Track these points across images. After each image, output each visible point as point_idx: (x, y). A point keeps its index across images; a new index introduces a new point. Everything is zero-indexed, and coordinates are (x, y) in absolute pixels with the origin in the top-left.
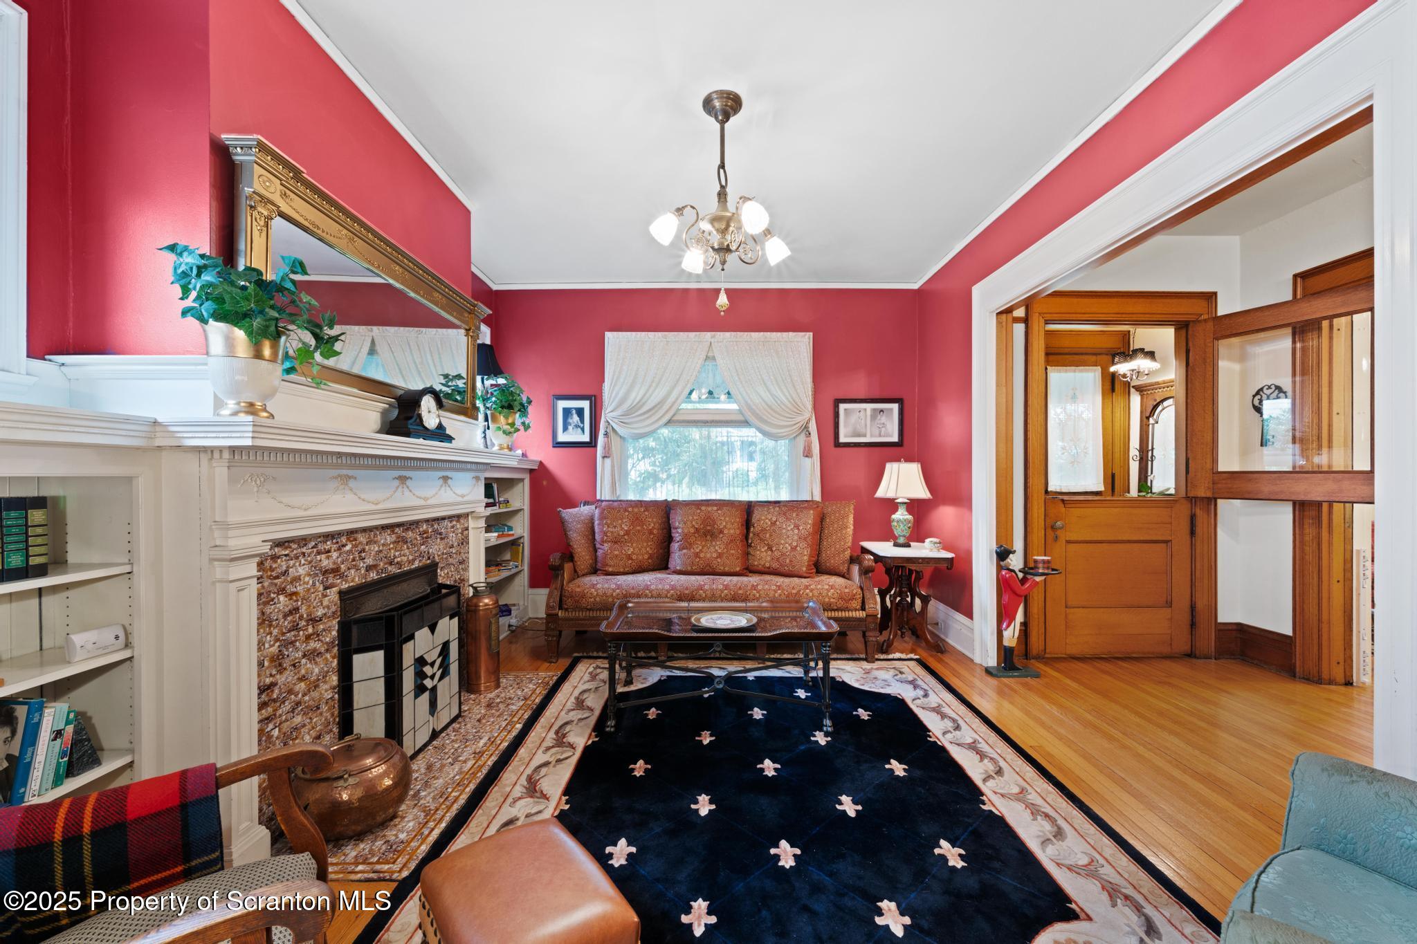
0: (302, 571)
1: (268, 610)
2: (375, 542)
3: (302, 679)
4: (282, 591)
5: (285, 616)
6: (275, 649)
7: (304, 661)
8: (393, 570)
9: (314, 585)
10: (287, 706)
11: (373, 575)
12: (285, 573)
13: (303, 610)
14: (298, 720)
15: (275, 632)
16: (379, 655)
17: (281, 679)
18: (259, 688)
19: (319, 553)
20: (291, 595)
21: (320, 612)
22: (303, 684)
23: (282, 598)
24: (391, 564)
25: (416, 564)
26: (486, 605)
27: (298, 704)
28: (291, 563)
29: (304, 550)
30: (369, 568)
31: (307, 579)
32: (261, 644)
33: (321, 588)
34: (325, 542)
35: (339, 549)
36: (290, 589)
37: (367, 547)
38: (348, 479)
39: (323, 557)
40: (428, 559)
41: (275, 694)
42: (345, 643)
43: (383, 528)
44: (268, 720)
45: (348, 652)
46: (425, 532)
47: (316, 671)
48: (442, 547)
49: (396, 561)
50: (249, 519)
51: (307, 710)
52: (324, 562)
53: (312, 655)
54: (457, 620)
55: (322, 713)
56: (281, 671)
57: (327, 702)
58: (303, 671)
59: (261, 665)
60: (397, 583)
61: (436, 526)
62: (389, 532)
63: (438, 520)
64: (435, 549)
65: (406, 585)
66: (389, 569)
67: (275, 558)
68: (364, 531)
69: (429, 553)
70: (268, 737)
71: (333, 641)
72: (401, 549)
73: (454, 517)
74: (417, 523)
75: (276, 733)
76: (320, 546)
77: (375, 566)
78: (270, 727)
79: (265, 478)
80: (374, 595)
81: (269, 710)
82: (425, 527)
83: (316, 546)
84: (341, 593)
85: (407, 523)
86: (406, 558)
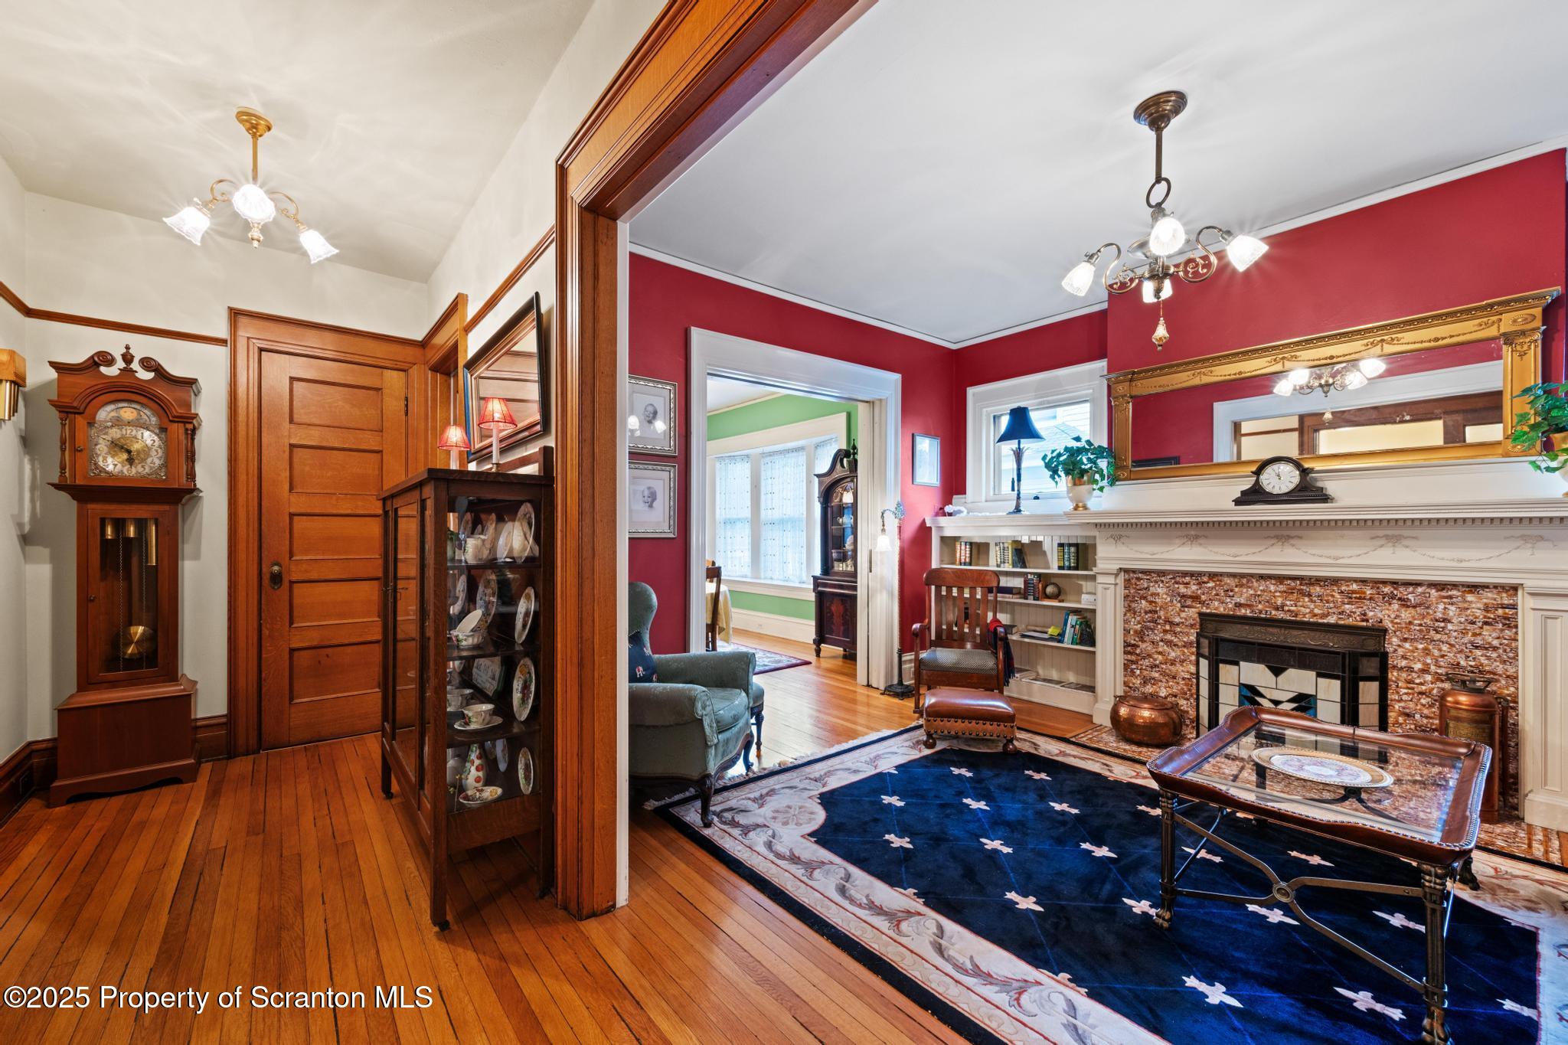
0: (1159, 590)
1: (1133, 605)
2: (1250, 587)
3: (1160, 653)
4: (1145, 598)
5: (1146, 612)
6: (1138, 627)
7: (1161, 644)
8: (1280, 615)
9: (1171, 601)
10: (1146, 662)
12: (1147, 588)
13: (1162, 613)
14: (1156, 675)
15: (1138, 618)
17: (1143, 646)
18: (1125, 642)
19: (1177, 583)
20: (1151, 602)
21: (1177, 620)
22: (1160, 657)
23: (1143, 602)
24: (1277, 609)
25: (1332, 620)
27: (1156, 666)
28: (1152, 584)
29: (1163, 579)
30: (1239, 605)
31: (1165, 596)
32: (1126, 622)
33: (1179, 605)
34: (1185, 577)
35: (1199, 584)
36: (1150, 598)
37: (1237, 590)
38: (1197, 537)
39: (1181, 586)
40: (1363, 620)
41: (1138, 651)
42: (1198, 647)
43: (1262, 577)
44: (1133, 662)
45: (1199, 655)
46: (1354, 592)
47: (1173, 654)
48: (1406, 615)
49: (1286, 608)
50: (1109, 556)
51: (1164, 674)
52: (1183, 590)
53: (1169, 643)
54: (1337, 684)
55: (1178, 683)
56: (1143, 641)
57: (1184, 679)
58: (1160, 649)
59: (1127, 631)
60: (1280, 627)
61: (1387, 589)
62: (1273, 582)
63: (1395, 583)
64: (1384, 614)
65: (1295, 632)
66: (1274, 612)
67: (1139, 579)
68: (1233, 575)
69: (1365, 614)
70: (1132, 671)
71: (1191, 643)
72: (1297, 600)
73: (1454, 586)
74: (1335, 581)
75: (1138, 672)
76: (1178, 579)
77: (1249, 606)
78: (1134, 666)
79: (1121, 537)
80: (1239, 626)
81: (1133, 658)
82: (1355, 587)
83: (1174, 578)
84: (1201, 614)
85: (1310, 578)
86: (1307, 609)
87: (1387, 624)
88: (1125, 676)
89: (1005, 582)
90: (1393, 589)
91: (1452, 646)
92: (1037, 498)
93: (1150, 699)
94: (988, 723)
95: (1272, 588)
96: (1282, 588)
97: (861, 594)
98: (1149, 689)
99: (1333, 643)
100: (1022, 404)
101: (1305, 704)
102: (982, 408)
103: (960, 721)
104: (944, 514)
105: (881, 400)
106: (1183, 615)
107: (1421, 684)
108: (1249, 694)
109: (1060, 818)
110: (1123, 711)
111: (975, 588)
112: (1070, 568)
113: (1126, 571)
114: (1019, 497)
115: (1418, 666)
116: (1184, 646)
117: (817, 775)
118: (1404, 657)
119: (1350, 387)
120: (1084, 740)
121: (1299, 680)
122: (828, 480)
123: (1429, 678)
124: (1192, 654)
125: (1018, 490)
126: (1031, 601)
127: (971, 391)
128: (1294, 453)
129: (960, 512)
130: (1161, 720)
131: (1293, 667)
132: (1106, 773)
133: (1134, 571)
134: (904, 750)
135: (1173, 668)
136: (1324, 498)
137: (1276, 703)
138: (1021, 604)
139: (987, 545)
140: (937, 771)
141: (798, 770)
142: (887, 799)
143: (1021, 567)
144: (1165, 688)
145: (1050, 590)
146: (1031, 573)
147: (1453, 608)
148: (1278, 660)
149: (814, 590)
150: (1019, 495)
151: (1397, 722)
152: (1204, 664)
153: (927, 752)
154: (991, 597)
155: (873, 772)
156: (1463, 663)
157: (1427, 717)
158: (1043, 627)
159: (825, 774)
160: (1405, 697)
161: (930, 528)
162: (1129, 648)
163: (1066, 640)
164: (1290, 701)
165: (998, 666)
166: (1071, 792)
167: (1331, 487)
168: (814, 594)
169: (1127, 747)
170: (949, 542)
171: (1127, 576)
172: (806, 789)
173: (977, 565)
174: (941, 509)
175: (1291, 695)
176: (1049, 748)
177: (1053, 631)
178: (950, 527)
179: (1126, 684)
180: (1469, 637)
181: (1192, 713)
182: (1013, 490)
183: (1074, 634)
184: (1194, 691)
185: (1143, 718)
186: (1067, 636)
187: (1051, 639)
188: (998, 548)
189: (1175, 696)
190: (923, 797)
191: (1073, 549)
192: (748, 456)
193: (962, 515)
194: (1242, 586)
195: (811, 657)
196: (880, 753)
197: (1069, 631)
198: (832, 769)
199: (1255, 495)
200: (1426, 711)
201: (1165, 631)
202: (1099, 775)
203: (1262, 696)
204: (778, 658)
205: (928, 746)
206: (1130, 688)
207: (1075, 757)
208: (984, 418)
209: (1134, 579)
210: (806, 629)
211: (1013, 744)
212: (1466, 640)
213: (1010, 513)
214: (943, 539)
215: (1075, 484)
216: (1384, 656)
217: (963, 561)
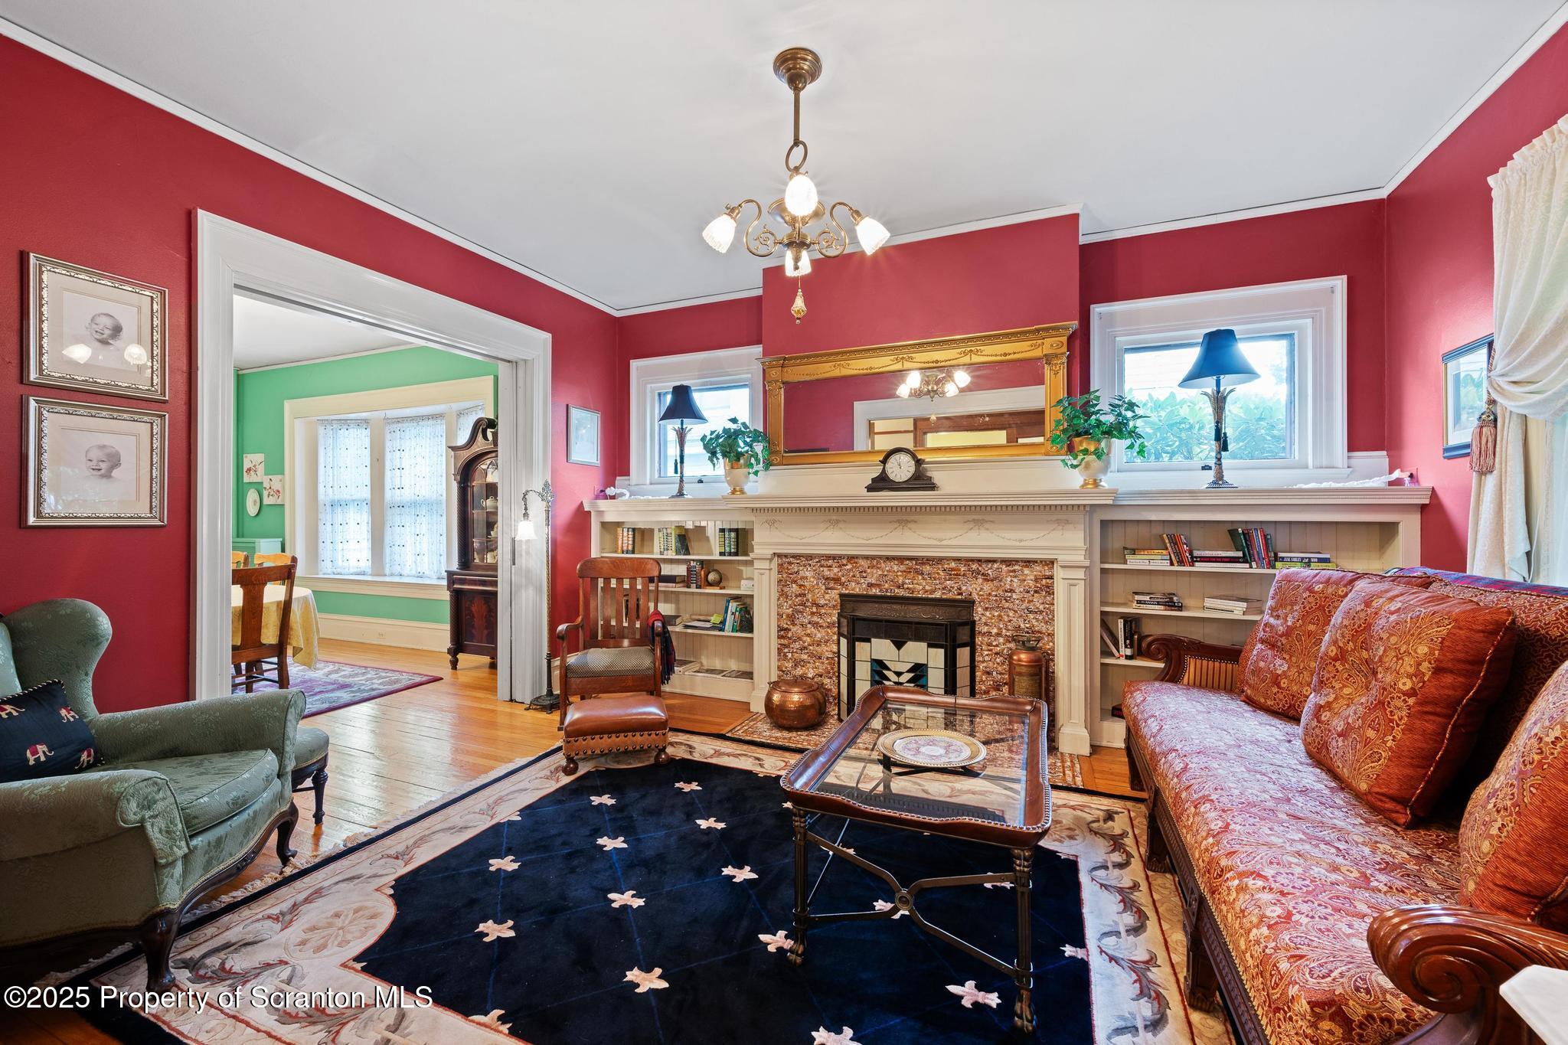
0: (807, 574)
1: (786, 589)
2: (878, 568)
3: (808, 635)
4: (795, 582)
5: (796, 596)
6: (790, 611)
7: (809, 626)
8: (901, 593)
9: (817, 584)
10: (797, 645)
11: (875, 591)
12: (797, 572)
13: (809, 596)
14: (805, 657)
15: (790, 602)
17: (794, 629)
18: (778, 626)
19: (822, 566)
20: (800, 586)
21: (822, 602)
22: (808, 639)
23: (794, 585)
24: (899, 587)
25: (937, 595)
27: (805, 648)
28: (801, 568)
29: (810, 562)
30: (871, 585)
31: (812, 579)
32: (780, 606)
33: (824, 587)
34: (828, 560)
35: (840, 566)
36: (800, 582)
37: (869, 571)
38: (838, 522)
39: (825, 569)
40: (959, 594)
41: (790, 635)
42: (839, 627)
43: (889, 558)
44: (786, 646)
45: (840, 634)
46: (952, 569)
47: (819, 635)
48: (987, 587)
49: (906, 586)
50: (764, 542)
51: (811, 655)
52: (827, 573)
53: (816, 625)
54: (941, 651)
55: (823, 663)
56: (794, 624)
57: (828, 658)
58: (809, 632)
59: (780, 615)
60: (901, 604)
61: (974, 566)
62: (896, 562)
63: (979, 561)
64: (974, 588)
65: (913, 608)
66: (896, 590)
67: (790, 563)
68: (866, 557)
69: (960, 589)
70: (785, 655)
71: (833, 624)
72: (914, 578)
73: (1017, 561)
74: (940, 560)
75: (790, 655)
76: (823, 562)
77: (878, 585)
78: (786, 650)
79: (774, 522)
80: (871, 605)
81: (785, 642)
82: (953, 565)
83: (819, 562)
84: (841, 595)
85: (923, 558)
86: (921, 587)
87: (975, 596)
88: (779, 660)
89: (667, 570)
90: (977, 565)
91: (1016, 612)
92: (701, 481)
93: (799, 681)
94: (638, 734)
95: (896, 568)
96: (903, 568)
97: (502, 591)
98: (799, 671)
99: (939, 616)
100: (685, 383)
101: (919, 672)
102: (646, 384)
103: (606, 736)
104: (606, 497)
105: (525, 361)
106: (827, 597)
107: (997, 646)
108: (878, 669)
109: (705, 838)
110: (776, 697)
111: (635, 578)
112: (730, 554)
113: (780, 556)
114: (682, 480)
115: (995, 631)
116: (828, 627)
117: (401, 848)
118: (986, 624)
119: (948, 395)
120: (739, 734)
121: (916, 651)
122: (466, 455)
123: (1001, 640)
124: (834, 634)
125: (682, 473)
126: (693, 589)
127: (635, 364)
128: (910, 446)
129: (623, 495)
130: (808, 702)
131: (911, 640)
132: (757, 769)
133: (786, 556)
134: (537, 783)
135: (818, 649)
136: (932, 487)
137: (899, 674)
138: (686, 593)
139: (652, 531)
140: (573, 805)
141: (373, 847)
142: (495, 864)
143: (684, 554)
144: (813, 668)
145: (712, 577)
146: (694, 560)
147: (1015, 580)
148: (899, 634)
149: (449, 587)
150: (682, 477)
151: (982, 681)
152: (844, 642)
153: (566, 780)
154: (652, 587)
155: (487, 824)
156: (1022, 626)
157: (1001, 674)
158: (707, 615)
159: (415, 842)
160: (987, 658)
161: (589, 513)
162: (782, 633)
163: (726, 628)
164: (909, 671)
165: (655, 664)
166: (720, 802)
167: (937, 476)
168: (448, 593)
169: (779, 734)
170: (609, 527)
171: (780, 561)
172: (375, 876)
173: (641, 552)
174: (602, 491)
175: (910, 666)
176: (704, 750)
177: (716, 619)
178: (610, 511)
179: (779, 668)
180: (1025, 604)
181: (835, 691)
182: (676, 472)
183: (735, 621)
184: (836, 669)
185: (793, 702)
186: (727, 624)
187: (713, 628)
188: (661, 535)
189: (821, 676)
190: (546, 848)
191: (733, 535)
192: (366, 421)
193: (624, 498)
194: (873, 567)
195: (445, 671)
196: (503, 793)
197: (729, 618)
198: (427, 832)
199: (881, 483)
200: (1000, 669)
201: (813, 614)
202: (750, 772)
203: (888, 669)
204: (395, 676)
205: (567, 771)
206: (783, 671)
207: (729, 755)
208: (649, 394)
209: (786, 562)
210: (440, 636)
211: (665, 753)
212: (1023, 607)
213: (673, 497)
214: (604, 525)
215: (732, 468)
216: (973, 623)
217: (625, 548)
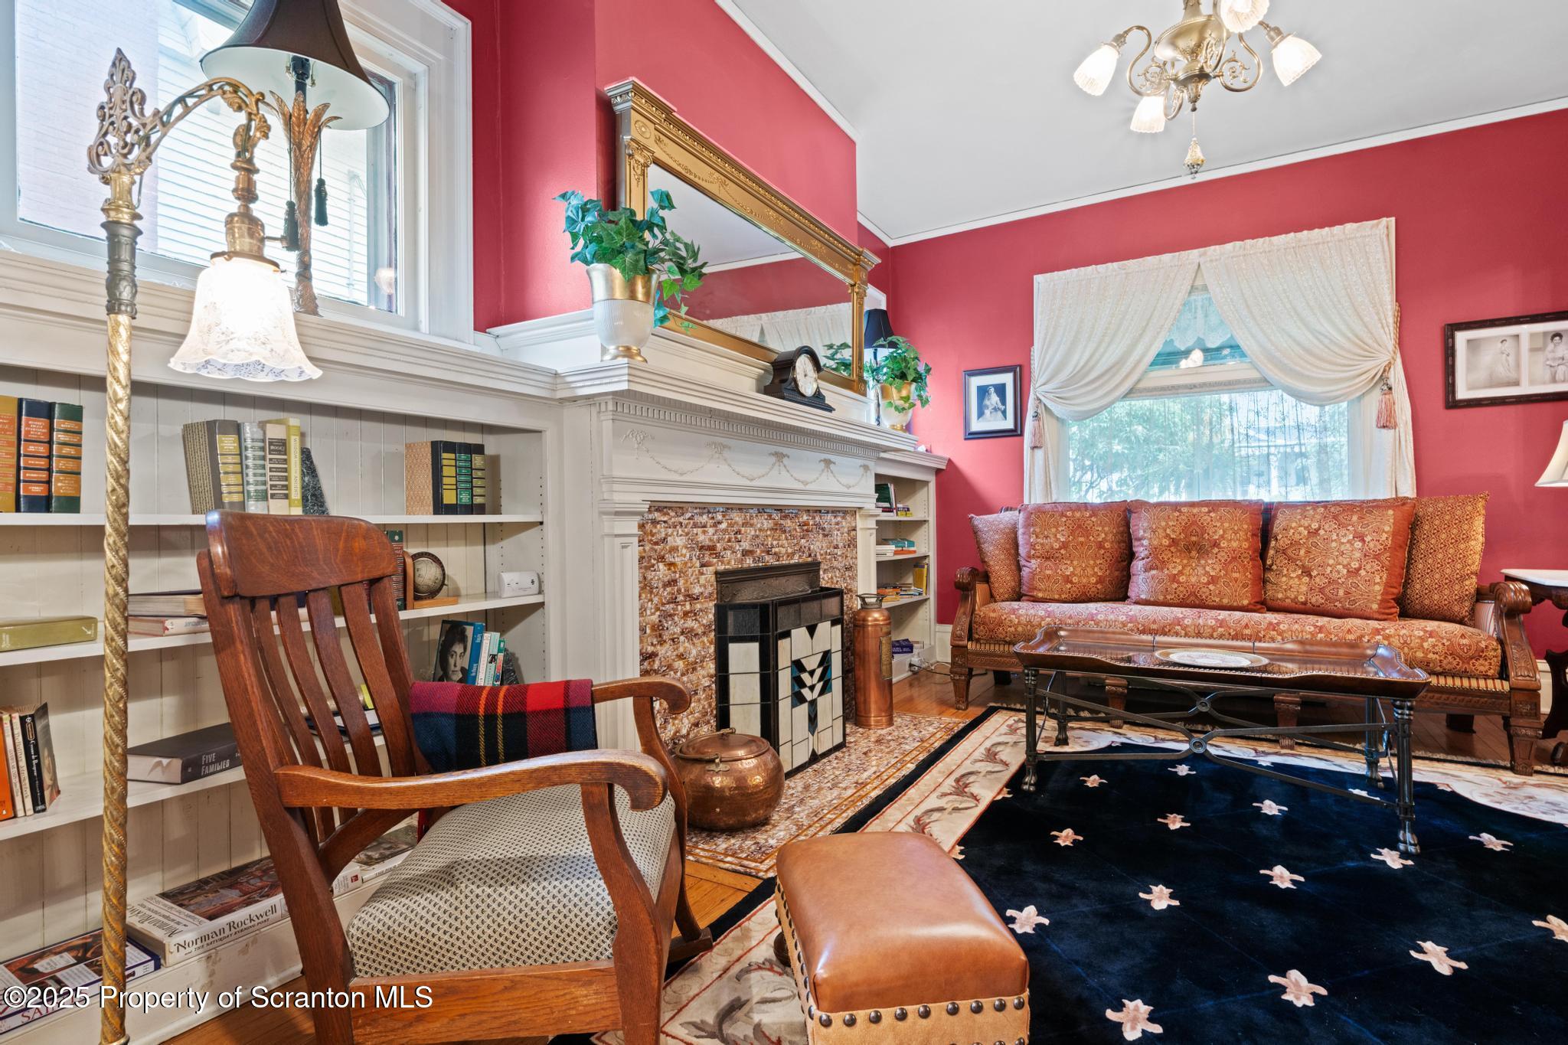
0: (679, 542)
1: (650, 575)
2: (752, 525)
3: (681, 657)
4: (661, 559)
5: (665, 586)
6: (655, 618)
7: (682, 638)
8: (771, 561)
9: (691, 559)
11: (749, 562)
12: (664, 540)
13: (681, 583)
15: (656, 600)
16: (755, 647)
17: (662, 651)
18: (641, 654)
19: (695, 526)
20: (671, 565)
21: (697, 590)
22: (681, 662)
23: (661, 566)
24: (768, 553)
25: (795, 560)
26: (876, 620)
28: (670, 531)
29: (681, 519)
30: (746, 553)
31: (684, 551)
32: (642, 610)
33: (698, 564)
34: (701, 514)
35: (715, 525)
36: (669, 558)
37: (743, 529)
45: (724, 640)
48: (825, 544)
56: (662, 643)
65: (784, 580)
66: (767, 558)
69: (810, 548)
72: (779, 538)
73: (839, 511)
77: (753, 552)
84: (719, 574)
86: (783, 549)
91: (839, 571)
106: (703, 580)
108: (797, 673)
112: (468, 509)
131: (816, 622)
147: (839, 534)
180: (844, 561)
184: (714, 705)
189: (697, 724)
201: (686, 614)
